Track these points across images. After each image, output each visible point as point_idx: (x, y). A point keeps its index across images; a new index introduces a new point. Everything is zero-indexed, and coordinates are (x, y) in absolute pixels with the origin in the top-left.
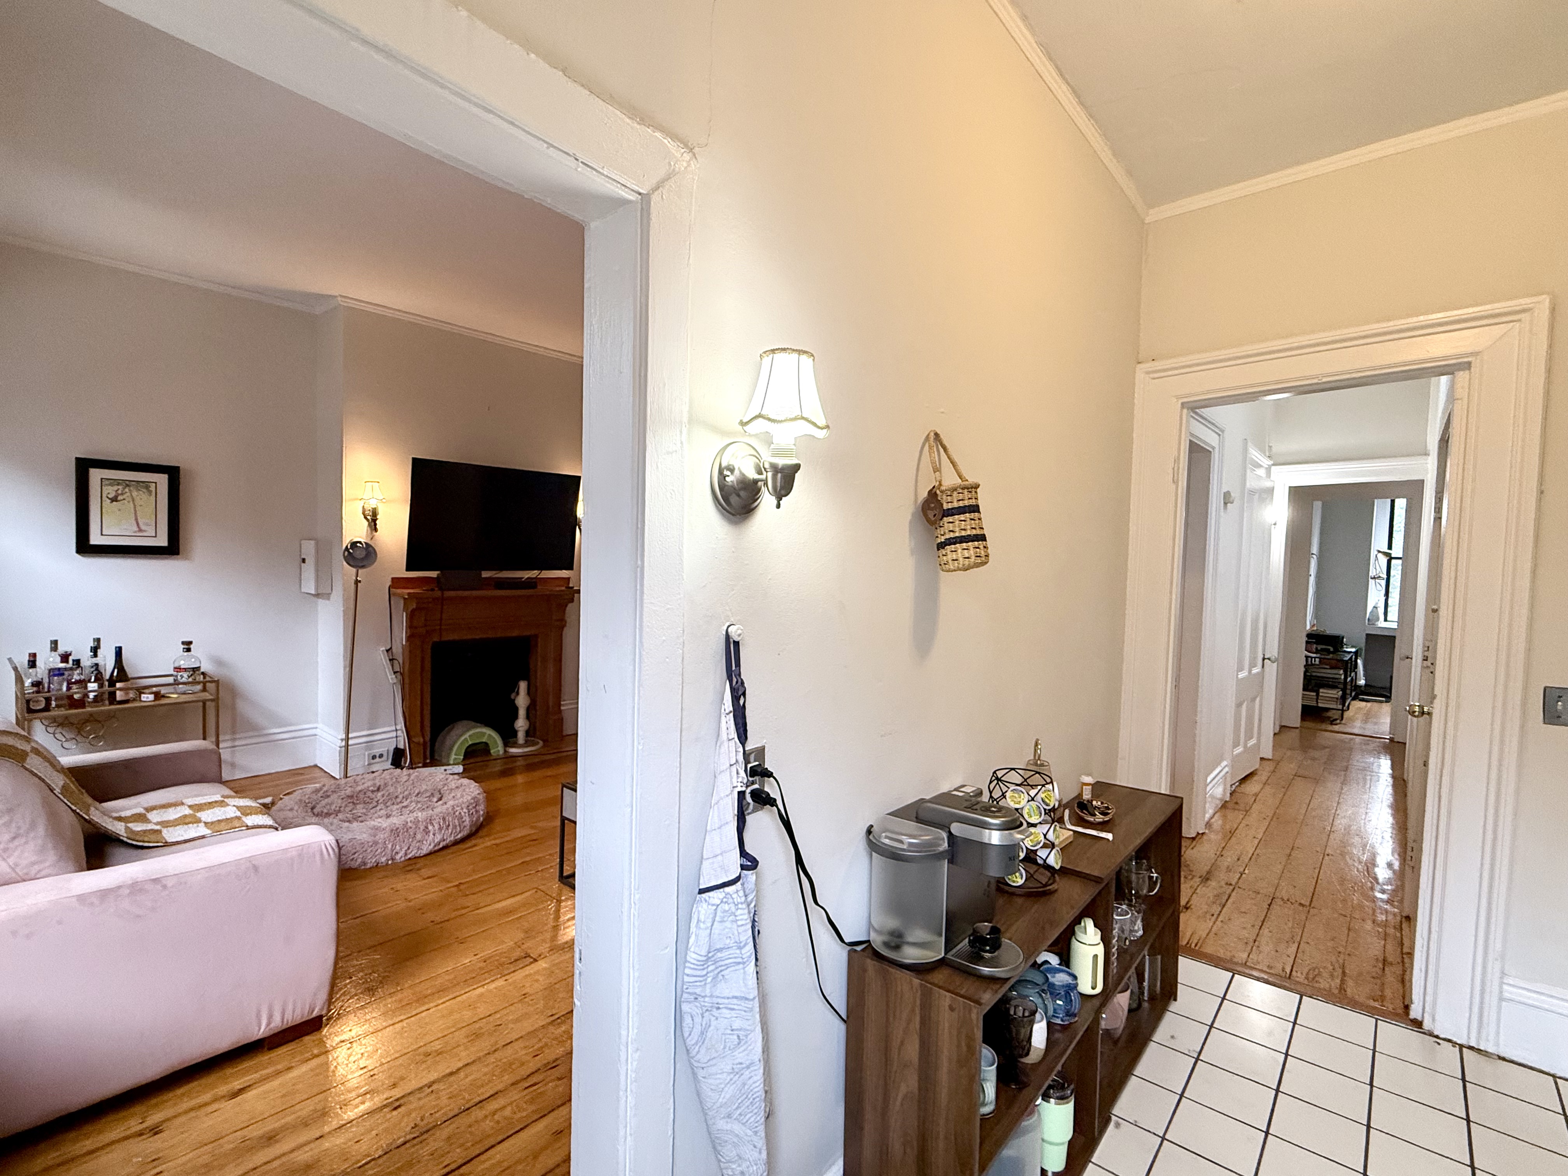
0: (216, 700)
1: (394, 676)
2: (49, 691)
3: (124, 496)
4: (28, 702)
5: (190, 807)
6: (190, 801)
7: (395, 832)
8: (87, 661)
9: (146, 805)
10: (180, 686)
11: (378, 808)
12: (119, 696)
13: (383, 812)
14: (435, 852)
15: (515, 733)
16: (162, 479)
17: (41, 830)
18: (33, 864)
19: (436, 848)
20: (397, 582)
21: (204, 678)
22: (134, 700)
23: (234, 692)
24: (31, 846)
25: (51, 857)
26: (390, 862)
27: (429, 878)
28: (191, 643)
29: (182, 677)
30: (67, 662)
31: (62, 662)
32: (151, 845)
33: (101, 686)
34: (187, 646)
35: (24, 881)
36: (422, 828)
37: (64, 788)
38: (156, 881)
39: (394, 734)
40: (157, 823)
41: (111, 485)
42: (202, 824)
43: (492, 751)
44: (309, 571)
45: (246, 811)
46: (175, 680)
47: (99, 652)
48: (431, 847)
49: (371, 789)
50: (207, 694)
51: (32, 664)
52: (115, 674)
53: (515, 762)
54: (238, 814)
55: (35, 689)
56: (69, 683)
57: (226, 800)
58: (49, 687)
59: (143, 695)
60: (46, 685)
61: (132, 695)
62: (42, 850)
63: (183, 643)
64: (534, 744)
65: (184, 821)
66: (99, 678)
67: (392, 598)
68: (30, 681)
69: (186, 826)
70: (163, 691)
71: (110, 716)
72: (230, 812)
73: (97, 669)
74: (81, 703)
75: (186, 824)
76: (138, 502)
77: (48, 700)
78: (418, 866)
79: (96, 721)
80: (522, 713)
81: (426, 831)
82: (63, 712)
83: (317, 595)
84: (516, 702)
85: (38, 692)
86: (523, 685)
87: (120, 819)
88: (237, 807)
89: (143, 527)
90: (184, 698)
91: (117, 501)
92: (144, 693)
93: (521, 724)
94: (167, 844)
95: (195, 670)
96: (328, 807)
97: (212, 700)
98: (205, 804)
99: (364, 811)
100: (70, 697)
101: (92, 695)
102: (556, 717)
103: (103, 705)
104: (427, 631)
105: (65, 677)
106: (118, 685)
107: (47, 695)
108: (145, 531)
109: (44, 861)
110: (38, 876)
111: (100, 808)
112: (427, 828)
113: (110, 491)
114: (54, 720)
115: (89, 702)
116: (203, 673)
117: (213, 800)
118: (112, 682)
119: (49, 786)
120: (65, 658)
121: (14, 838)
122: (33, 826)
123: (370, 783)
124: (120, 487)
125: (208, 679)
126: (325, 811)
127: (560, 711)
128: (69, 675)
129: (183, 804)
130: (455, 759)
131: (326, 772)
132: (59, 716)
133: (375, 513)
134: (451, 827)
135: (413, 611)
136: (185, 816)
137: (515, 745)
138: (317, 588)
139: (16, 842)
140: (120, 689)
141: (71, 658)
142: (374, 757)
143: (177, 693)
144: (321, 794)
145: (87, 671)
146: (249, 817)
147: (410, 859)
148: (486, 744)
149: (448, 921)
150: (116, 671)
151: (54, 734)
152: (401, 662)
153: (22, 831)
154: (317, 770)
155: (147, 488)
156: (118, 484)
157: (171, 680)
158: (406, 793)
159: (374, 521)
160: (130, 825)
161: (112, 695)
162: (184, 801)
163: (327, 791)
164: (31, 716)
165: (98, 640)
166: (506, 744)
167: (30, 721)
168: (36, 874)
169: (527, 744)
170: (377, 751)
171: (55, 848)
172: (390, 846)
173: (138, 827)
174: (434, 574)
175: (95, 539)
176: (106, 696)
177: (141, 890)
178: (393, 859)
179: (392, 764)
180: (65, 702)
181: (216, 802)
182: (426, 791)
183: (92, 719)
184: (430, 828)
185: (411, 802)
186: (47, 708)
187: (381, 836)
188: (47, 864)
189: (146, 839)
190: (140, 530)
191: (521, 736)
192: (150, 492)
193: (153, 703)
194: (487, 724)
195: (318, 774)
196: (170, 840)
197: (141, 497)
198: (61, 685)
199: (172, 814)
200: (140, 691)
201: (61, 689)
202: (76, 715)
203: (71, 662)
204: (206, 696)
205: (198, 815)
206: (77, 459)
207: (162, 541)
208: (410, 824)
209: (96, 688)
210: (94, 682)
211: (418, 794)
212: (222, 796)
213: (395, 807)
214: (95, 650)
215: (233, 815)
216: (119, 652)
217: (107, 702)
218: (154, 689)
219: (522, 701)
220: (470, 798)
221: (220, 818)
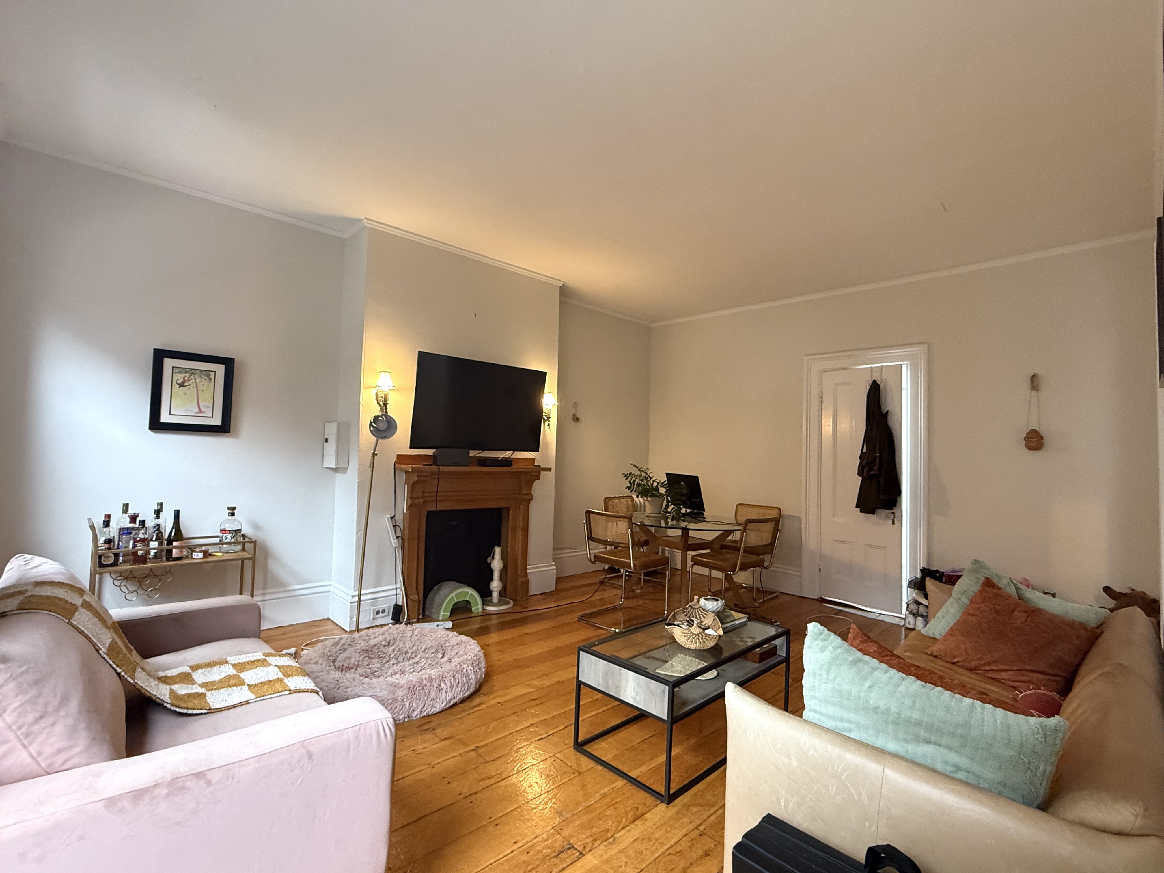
0: (253, 559)
1: (396, 540)
2: (118, 548)
3: (190, 383)
4: (100, 557)
5: (234, 665)
6: (233, 660)
7: (411, 689)
8: (151, 523)
9: (193, 663)
10: (224, 546)
11: (391, 662)
12: (175, 553)
13: (396, 668)
14: (446, 709)
15: (490, 593)
16: (220, 369)
17: (74, 705)
18: (59, 751)
19: (448, 706)
20: (401, 459)
21: (244, 539)
22: (187, 557)
23: (266, 552)
24: (59, 728)
25: (83, 740)
26: (406, 720)
27: (446, 739)
28: (235, 508)
29: (226, 538)
30: (135, 522)
31: (130, 522)
32: (195, 712)
33: (161, 544)
34: (232, 511)
35: (48, 774)
36: (436, 685)
37: (112, 648)
38: (199, 775)
39: (394, 592)
40: (202, 685)
41: (180, 372)
42: (246, 687)
43: (473, 609)
44: (331, 448)
45: (287, 672)
46: (220, 541)
47: (162, 515)
48: (443, 705)
49: (383, 643)
50: (245, 553)
51: (107, 523)
52: (173, 534)
53: (490, 619)
54: (280, 675)
55: (107, 546)
56: (135, 541)
57: (267, 658)
58: (119, 544)
59: (194, 553)
60: (116, 543)
61: (185, 553)
62: (72, 731)
63: (229, 508)
64: (507, 603)
65: (227, 683)
66: (159, 538)
67: (396, 471)
68: (103, 538)
69: (230, 689)
70: (211, 550)
71: (168, 571)
72: (271, 673)
73: (158, 529)
74: (143, 560)
75: (230, 687)
76: (200, 388)
77: (117, 555)
78: (433, 724)
79: (156, 575)
80: (496, 575)
81: (439, 689)
82: (128, 567)
83: (336, 470)
84: (492, 566)
85: (109, 549)
86: (498, 550)
87: (164, 680)
88: (279, 667)
89: (203, 409)
90: (227, 557)
91: (184, 386)
92: (195, 551)
93: (496, 585)
94: (211, 711)
95: (237, 532)
96: (348, 661)
97: (249, 559)
98: (248, 662)
99: (379, 665)
100: (135, 554)
101: (152, 552)
102: (524, 579)
103: (162, 561)
104: (424, 502)
105: (132, 535)
106: (175, 544)
107: (116, 551)
108: (204, 412)
109: (74, 746)
110: (63, 768)
111: (147, 667)
112: (440, 685)
113: (179, 377)
114: (121, 574)
115: (149, 558)
116: (243, 536)
117: (255, 658)
118: (170, 542)
119: (94, 645)
120: (133, 519)
121: (41, 717)
122: (64, 701)
123: (381, 638)
124: (187, 375)
125: (247, 540)
126: (346, 665)
127: (526, 575)
128: (136, 534)
129: (227, 662)
130: (443, 615)
131: (337, 625)
132: (126, 570)
133: (386, 400)
134: (460, 685)
135: (415, 483)
136: (229, 677)
137: (490, 603)
138: (337, 462)
139: (43, 723)
140: (176, 547)
141: (138, 519)
142: (378, 613)
143: (221, 552)
144: (338, 647)
145: (150, 531)
146: (290, 679)
147: (424, 716)
148: (468, 602)
149: (476, 793)
150: (174, 530)
151: (120, 586)
152: (402, 528)
153: (50, 709)
154: (329, 623)
155: (208, 376)
156: (186, 372)
157: (217, 540)
158: (415, 648)
159: (385, 405)
160: (175, 687)
161: (169, 552)
162: (228, 659)
163: (344, 645)
164: (103, 570)
165: (161, 504)
166: (484, 603)
167: (101, 574)
168: (62, 765)
169: (500, 603)
170: (380, 607)
171: (88, 728)
172: (407, 704)
173: (182, 690)
174: (430, 452)
175: (165, 418)
176: (164, 553)
177: (183, 788)
178: (409, 717)
179: (392, 619)
180: (131, 558)
181: (258, 661)
182: (432, 647)
183: (151, 574)
184: (443, 685)
185: (421, 658)
186: (115, 564)
187: (400, 693)
188: (77, 750)
189: (190, 705)
190: (201, 412)
191: (495, 595)
192: (210, 379)
193: (202, 560)
194: (470, 585)
195: (330, 626)
196: (215, 706)
197: (203, 383)
198: (128, 542)
199: (217, 674)
200: (192, 549)
201: (128, 547)
202: (139, 569)
203: (137, 522)
204: (245, 555)
205: (242, 675)
206: (155, 349)
207: (217, 421)
208: (424, 682)
209: (156, 546)
210: (156, 540)
211: (425, 650)
212: (264, 654)
213: (407, 663)
214: (158, 513)
215: (275, 677)
216: (177, 514)
217: (164, 559)
218: (204, 548)
219: (497, 564)
220: (472, 655)
221: (263, 680)
